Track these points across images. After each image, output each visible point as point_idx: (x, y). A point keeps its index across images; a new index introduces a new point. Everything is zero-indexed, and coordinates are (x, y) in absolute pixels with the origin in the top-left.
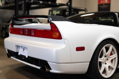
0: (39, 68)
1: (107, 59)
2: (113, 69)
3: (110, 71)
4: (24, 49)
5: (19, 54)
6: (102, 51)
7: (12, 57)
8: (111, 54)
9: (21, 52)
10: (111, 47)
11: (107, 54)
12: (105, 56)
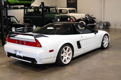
0: (30, 62)
1: (66, 54)
2: (70, 59)
3: (68, 60)
4: (20, 52)
5: (17, 55)
6: (63, 50)
7: (11, 57)
8: (68, 51)
9: (18, 54)
10: (68, 47)
11: (66, 51)
12: (65, 53)
